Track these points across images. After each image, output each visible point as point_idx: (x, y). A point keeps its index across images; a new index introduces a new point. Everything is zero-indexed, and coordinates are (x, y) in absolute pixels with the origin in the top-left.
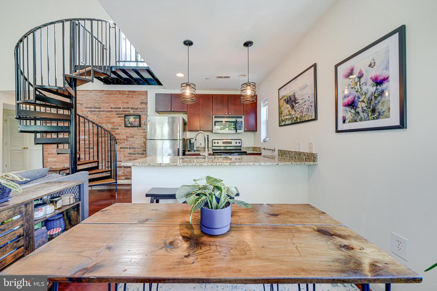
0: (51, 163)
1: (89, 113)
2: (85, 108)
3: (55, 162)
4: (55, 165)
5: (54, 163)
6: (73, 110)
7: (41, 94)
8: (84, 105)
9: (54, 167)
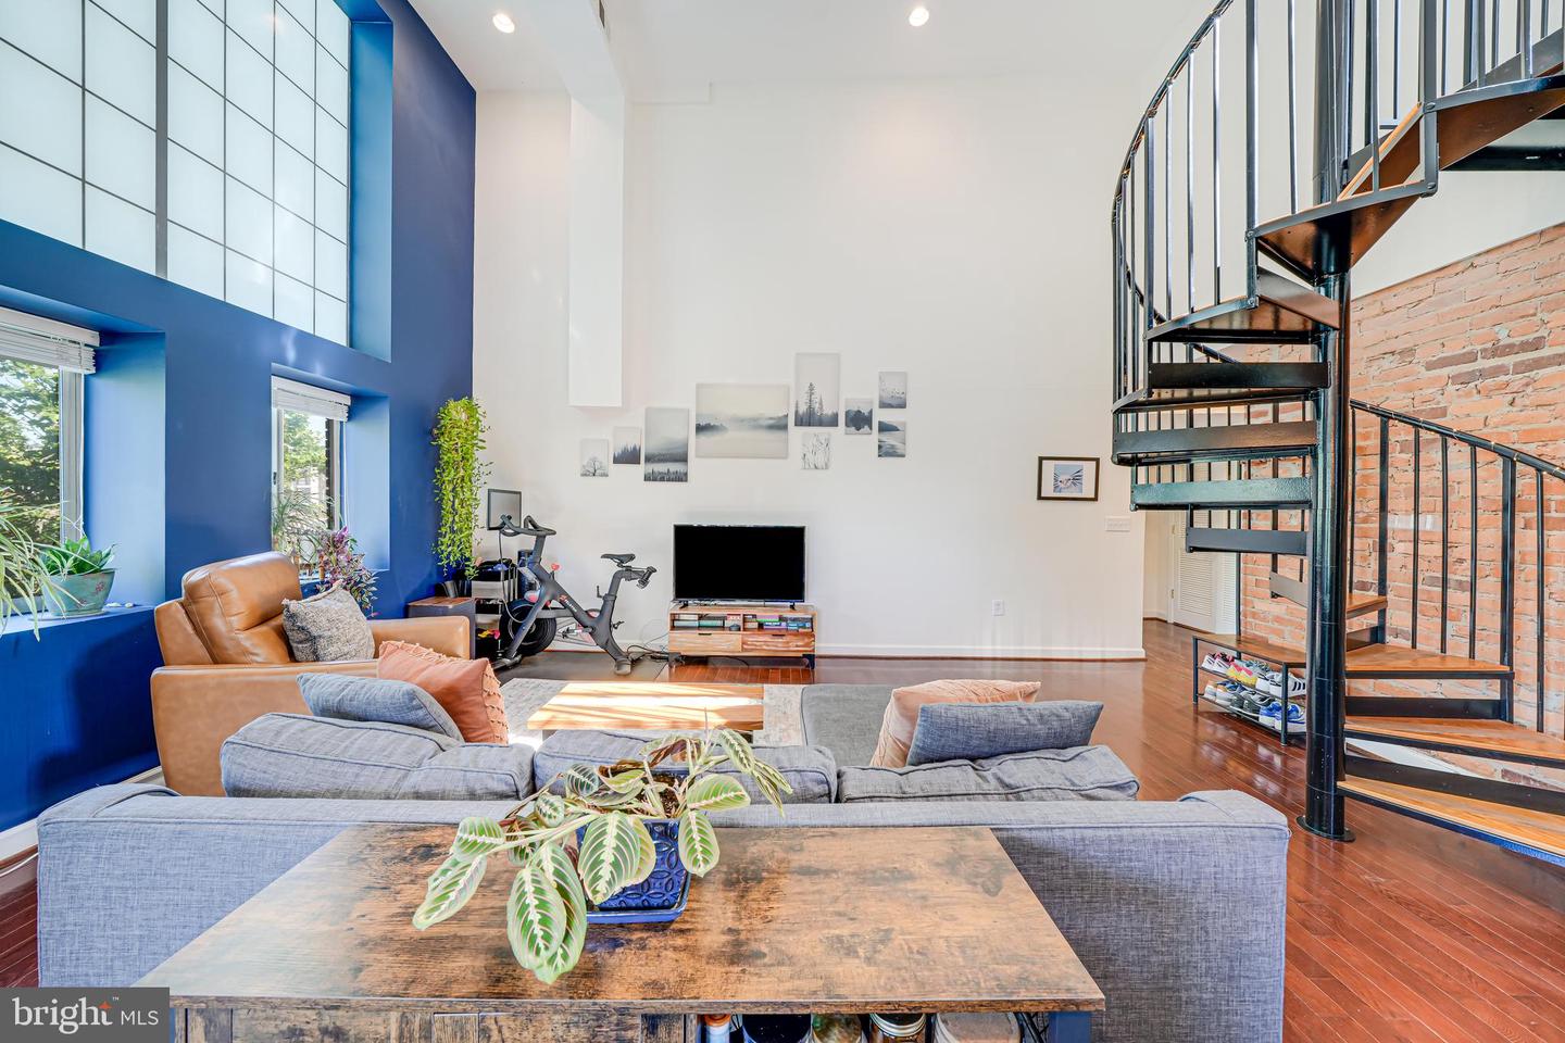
0: (1264, 620)
1: (1451, 388)
2: (1430, 366)
3: (1278, 619)
4: (1279, 633)
5: (1276, 625)
6: (1329, 396)
7: (1212, 360)
8: (1422, 356)
9: (1274, 640)
